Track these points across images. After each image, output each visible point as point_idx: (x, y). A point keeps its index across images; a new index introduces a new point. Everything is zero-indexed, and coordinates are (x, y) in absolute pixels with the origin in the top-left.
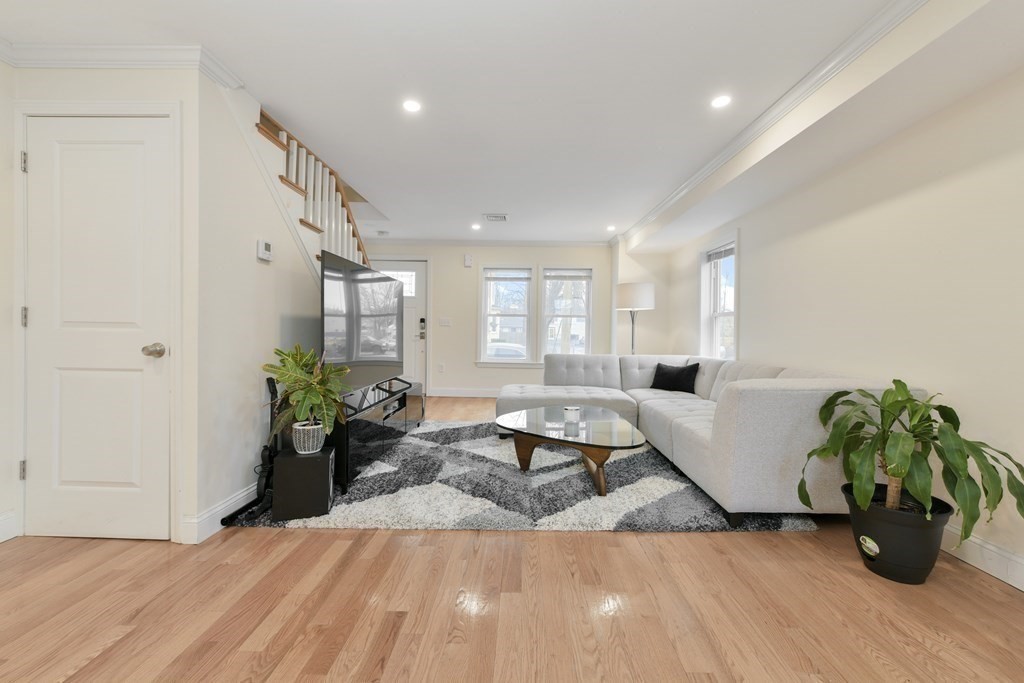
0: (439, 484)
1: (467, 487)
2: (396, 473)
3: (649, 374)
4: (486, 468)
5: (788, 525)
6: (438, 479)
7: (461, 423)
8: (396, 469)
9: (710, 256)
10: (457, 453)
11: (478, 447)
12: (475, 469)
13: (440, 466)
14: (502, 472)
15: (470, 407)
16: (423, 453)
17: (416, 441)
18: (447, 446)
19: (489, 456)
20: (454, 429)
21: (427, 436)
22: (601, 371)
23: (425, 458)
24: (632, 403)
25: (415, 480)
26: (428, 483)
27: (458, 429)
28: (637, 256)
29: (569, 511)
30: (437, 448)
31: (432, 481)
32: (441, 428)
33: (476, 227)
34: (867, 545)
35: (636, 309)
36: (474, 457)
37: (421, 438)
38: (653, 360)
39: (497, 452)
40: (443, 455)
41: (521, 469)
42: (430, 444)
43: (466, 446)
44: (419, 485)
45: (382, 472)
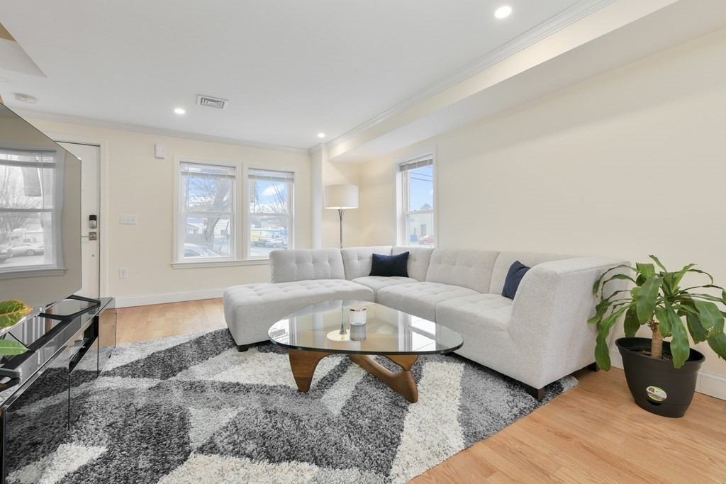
0: (202, 458)
1: (251, 447)
2: (106, 460)
3: (367, 264)
4: (253, 402)
5: (567, 387)
6: (195, 445)
7: (172, 339)
8: (103, 450)
9: (402, 167)
10: (195, 388)
11: (219, 371)
12: (241, 409)
13: (182, 419)
14: (280, 403)
15: (169, 315)
16: (141, 402)
17: (116, 382)
18: (173, 379)
19: (244, 380)
20: (170, 350)
21: (132, 370)
22: (328, 264)
23: (151, 410)
24: (370, 292)
25: (154, 462)
26: (181, 462)
27: (174, 349)
28: (338, 163)
29: (405, 437)
30: (158, 387)
31: (187, 455)
32: (149, 352)
33: (180, 111)
34: (655, 393)
35: (343, 208)
36: (225, 388)
37: (123, 375)
38: (369, 251)
39: (249, 372)
40: (177, 397)
41: (299, 391)
42: (144, 384)
43: (200, 372)
44: (167, 472)
45: (74, 467)
